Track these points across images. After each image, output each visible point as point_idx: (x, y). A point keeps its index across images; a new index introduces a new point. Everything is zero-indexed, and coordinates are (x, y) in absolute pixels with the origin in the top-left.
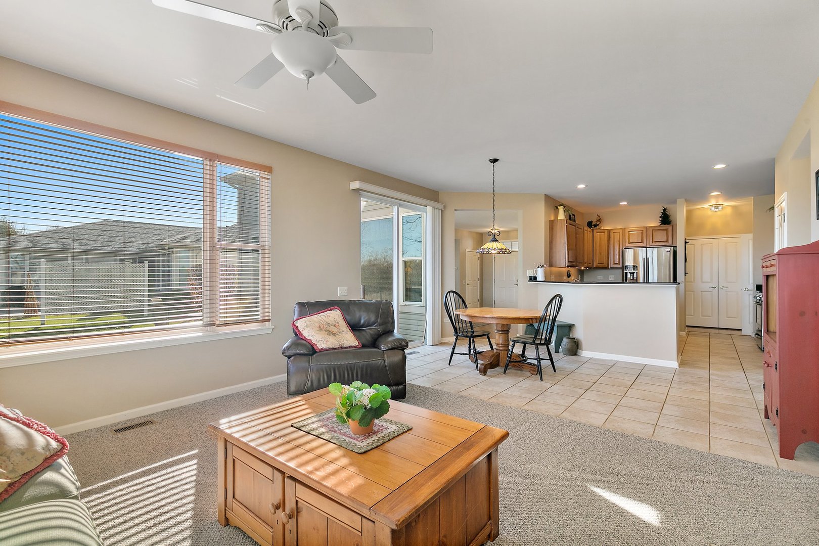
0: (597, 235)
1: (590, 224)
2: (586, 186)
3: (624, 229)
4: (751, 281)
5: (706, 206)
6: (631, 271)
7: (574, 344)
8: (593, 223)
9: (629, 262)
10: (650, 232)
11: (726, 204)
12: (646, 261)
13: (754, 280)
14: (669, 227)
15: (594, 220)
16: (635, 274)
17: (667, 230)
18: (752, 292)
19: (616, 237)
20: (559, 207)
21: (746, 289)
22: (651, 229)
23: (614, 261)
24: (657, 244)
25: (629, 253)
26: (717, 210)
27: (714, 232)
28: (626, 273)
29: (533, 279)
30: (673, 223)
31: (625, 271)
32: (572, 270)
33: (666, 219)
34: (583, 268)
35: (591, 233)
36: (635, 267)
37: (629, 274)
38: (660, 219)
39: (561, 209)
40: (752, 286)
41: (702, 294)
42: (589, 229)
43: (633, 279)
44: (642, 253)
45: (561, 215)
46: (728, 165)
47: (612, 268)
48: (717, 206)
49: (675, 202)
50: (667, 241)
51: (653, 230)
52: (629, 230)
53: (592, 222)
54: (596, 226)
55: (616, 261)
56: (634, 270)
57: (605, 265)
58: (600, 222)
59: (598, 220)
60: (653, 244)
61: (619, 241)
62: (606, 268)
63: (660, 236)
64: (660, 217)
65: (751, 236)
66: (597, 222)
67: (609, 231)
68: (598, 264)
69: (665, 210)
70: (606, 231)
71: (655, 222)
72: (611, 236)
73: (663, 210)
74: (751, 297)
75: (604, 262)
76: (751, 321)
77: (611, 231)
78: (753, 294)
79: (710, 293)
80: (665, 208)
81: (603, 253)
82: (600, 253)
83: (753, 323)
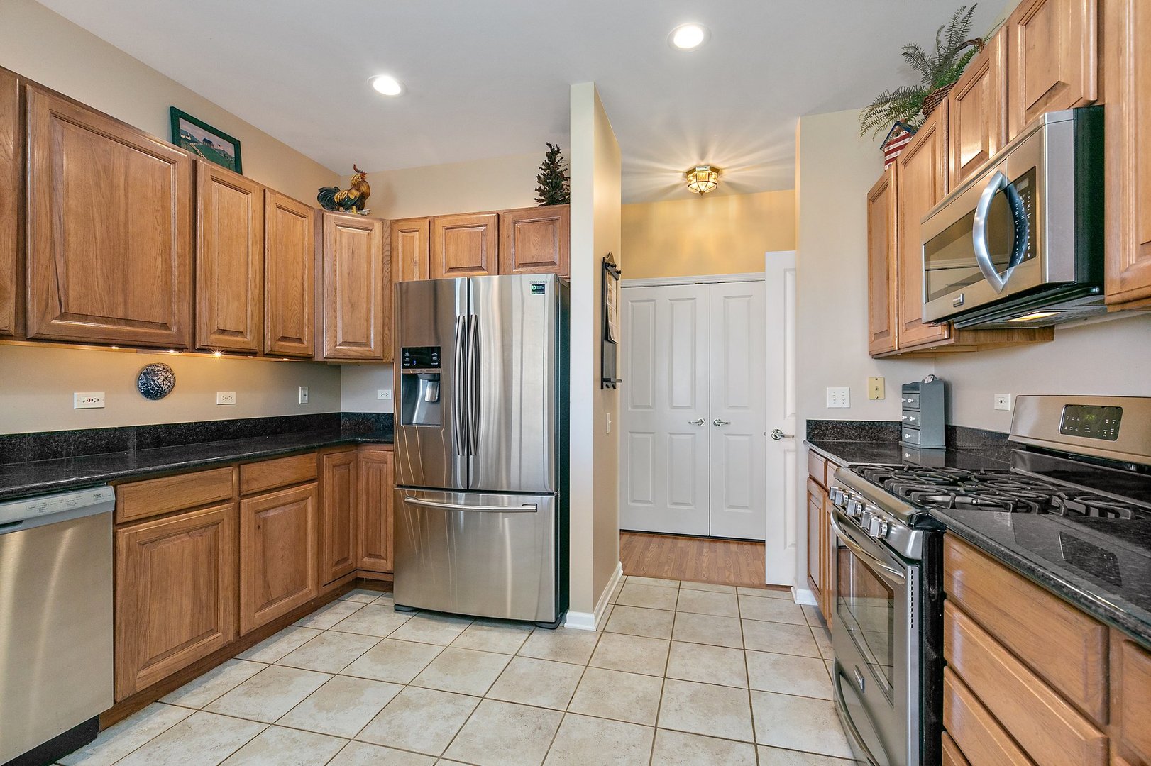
0: (339, 235)
3: (433, 221)
4: (790, 409)
8: (338, 197)
10: (507, 232)
13: (798, 403)
18: (791, 445)
19: (412, 247)
21: (778, 435)
22: (510, 221)
27: (700, 265)
31: (404, 370)
33: (554, 184)
35: (307, 222)
38: (540, 186)
40: (793, 425)
41: (671, 440)
48: (702, 171)
51: (515, 224)
61: (418, 264)
63: (534, 247)
64: (539, 179)
68: (345, 343)
69: (553, 155)
72: (394, 244)
73: (548, 154)
74: (791, 458)
75: (368, 337)
76: (791, 539)
77: (395, 226)
78: (797, 451)
79: (690, 437)
80: (553, 150)
81: (364, 306)
82: (353, 306)
83: (796, 545)
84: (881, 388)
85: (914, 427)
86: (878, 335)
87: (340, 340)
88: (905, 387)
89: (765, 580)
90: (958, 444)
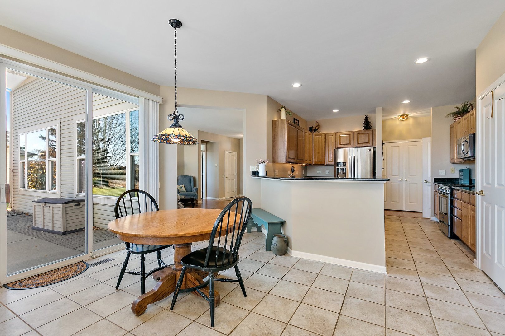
0: (316, 138)
1: (311, 129)
2: (301, 85)
3: (336, 133)
4: (429, 175)
5: (396, 116)
6: (341, 167)
7: (283, 243)
8: (313, 129)
9: (340, 160)
10: (356, 136)
11: (410, 115)
12: (353, 158)
13: (432, 174)
14: (370, 131)
15: (314, 126)
16: (345, 170)
17: (368, 134)
18: (430, 184)
19: (331, 139)
20: (281, 109)
21: (426, 182)
22: (356, 133)
23: (329, 159)
24: (361, 145)
25: (341, 152)
26: (403, 119)
27: (401, 137)
28: (338, 169)
29: (255, 174)
30: (372, 128)
31: (337, 167)
32: (296, 166)
33: (367, 125)
34: (304, 164)
35: (312, 136)
36: (345, 164)
37: (340, 170)
38: (363, 125)
39: (283, 110)
40: (430, 179)
41: (392, 184)
42: (310, 133)
43: (343, 173)
44: (349, 151)
45: (283, 116)
46: (429, 60)
47: (328, 165)
48: (403, 116)
49: (374, 111)
50: (368, 143)
51: (358, 134)
52: (340, 134)
53: (312, 127)
54: (315, 130)
55: (331, 159)
56: (344, 166)
57: (322, 162)
58: (319, 128)
59: (317, 126)
60: (358, 145)
61: (333, 143)
62: (323, 165)
63: (364, 139)
64: (364, 124)
65: (429, 139)
66: (316, 127)
67: (325, 135)
68: (317, 161)
69: (367, 118)
70: (323, 135)
71: (359, 128)
72: (326, 139)
73: (365, 118)
74: (430, 188)
75: (321, 159)
76: (430, 207)
77: (327, 135)
78: (431, 186)
79: (398, 184)
80: (367, 116)
81: (321, 153)
82: (319, 153)
83: (431, 208)
84: (454, 170)
85: (461, 179)
86: (452, 159)
87: (316, 161)
88: (460, 170)
89: (422, 216)
90: (473, 183)
